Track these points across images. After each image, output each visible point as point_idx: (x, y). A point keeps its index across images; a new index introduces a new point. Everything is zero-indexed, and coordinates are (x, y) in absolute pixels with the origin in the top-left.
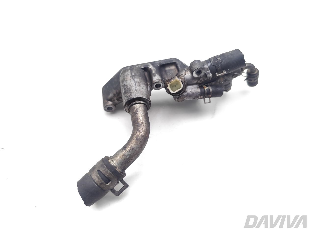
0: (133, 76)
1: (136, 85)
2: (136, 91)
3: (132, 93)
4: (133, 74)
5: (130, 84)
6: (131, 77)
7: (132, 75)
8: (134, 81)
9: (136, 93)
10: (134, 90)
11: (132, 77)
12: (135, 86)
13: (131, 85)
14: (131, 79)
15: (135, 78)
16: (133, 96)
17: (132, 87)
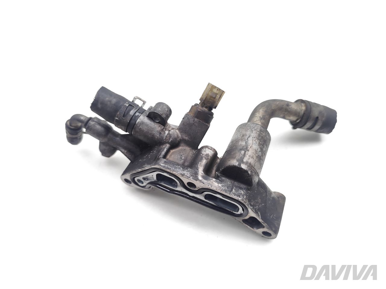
0: (244, 150)
1: (247, 137)
2: (253, 130)
3: (258, 130)
4: (243, 152)
5: (254, 142)
6: (248, 151)
7: (245, 152)
8: (247, 143)
9: (254, 127)
10: (254, 132)
11: (247, 148)
12: (250, 136)
13: (254, 139)
14: (249, 147)
15: (244, 146)
16: (259, 127)
17: (254, 138)
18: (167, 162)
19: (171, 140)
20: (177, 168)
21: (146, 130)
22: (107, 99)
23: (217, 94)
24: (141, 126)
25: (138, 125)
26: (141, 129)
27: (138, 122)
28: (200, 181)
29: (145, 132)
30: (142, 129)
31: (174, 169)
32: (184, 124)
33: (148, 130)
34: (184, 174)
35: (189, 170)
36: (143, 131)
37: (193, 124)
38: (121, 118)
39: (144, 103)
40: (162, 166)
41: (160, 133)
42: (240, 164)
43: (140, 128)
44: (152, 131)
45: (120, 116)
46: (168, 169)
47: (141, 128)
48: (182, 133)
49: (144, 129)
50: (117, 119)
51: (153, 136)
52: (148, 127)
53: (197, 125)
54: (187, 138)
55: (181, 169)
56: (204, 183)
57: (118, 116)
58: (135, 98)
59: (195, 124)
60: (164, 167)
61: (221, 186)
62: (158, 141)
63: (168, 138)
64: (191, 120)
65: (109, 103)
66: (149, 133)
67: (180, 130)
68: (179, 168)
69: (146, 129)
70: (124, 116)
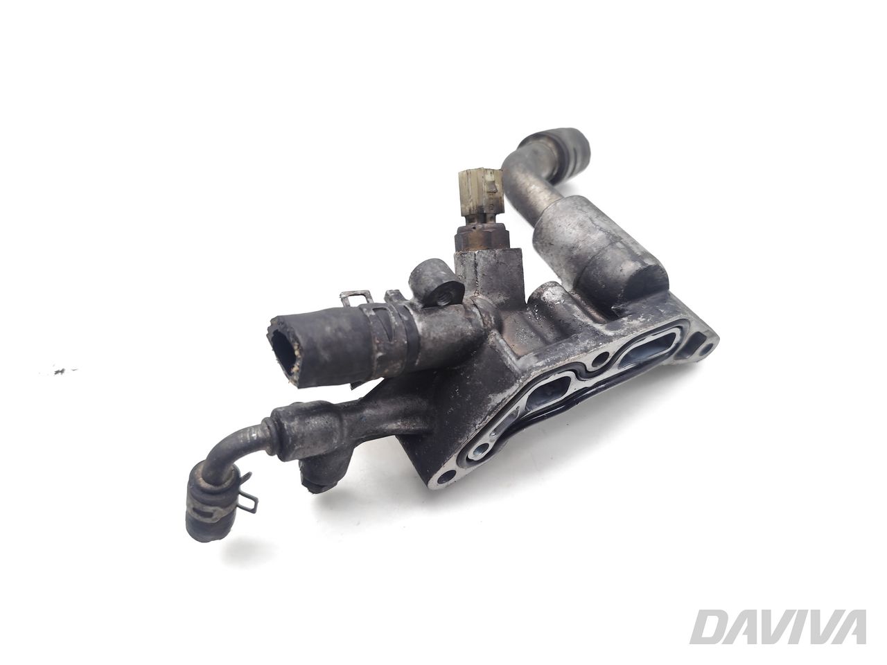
0: (615, 242)
7: (621, 242)
8: (603, 229)
9: (575, 204)
10: (585, 209)
14: (614, 232)
15: (608, 237)
18: (540, 354)
19: (492, 319)
20: (564, 349)
21: (445, 333)
22: (328, 329)
23: (494, 182)
24: (432, 333)
25: (427, 335)
26: (434, 338)
27: (423, 329)
28: (615, 336)
29: (444, 339)
30: (438, 337)
31: (562, 354)
32: (483, 275)
33: (449, 330)
34: (585, 347)
35: (582, 337)
36: (440, 339)
37: (498, 263)
38: (388, 348)
39: (366, 294)
40: (543, 366)
41: (470, 320)
42: (643, 264)
43: (432, 338)
44: (455, 326)
45: (384, 344)
46: (558, 360)
47: (435, 335)
48: (490, 296)
49: (441, 334)
50: (380, 354)
51: (462, 334)
52: (445, 325)
53: (503, 261)
54: (502, 299)
55: (571, 344)
56: (624, 336)
57: (380, 345)
58: (344, 298)
59: (500, 261)
60: (548, 364)
61: (644, 319)
62: (475, 339)
63: (486, 319)
64: (490, 258)
65: (340, 334)
66: (452, 335)
67: (483, 291)
68: (568, 346)
69: (443, 331)
70: (390, 338)
